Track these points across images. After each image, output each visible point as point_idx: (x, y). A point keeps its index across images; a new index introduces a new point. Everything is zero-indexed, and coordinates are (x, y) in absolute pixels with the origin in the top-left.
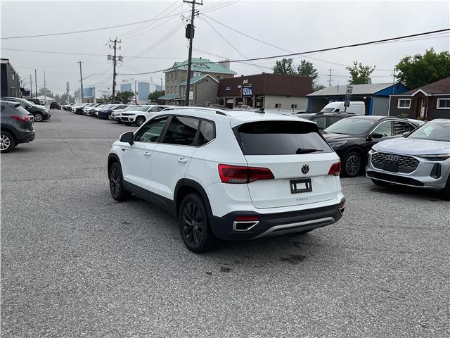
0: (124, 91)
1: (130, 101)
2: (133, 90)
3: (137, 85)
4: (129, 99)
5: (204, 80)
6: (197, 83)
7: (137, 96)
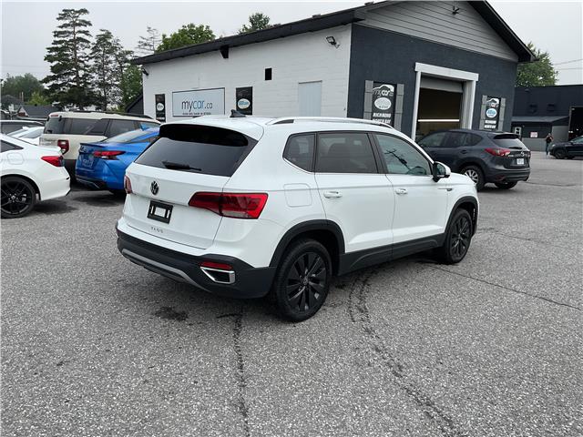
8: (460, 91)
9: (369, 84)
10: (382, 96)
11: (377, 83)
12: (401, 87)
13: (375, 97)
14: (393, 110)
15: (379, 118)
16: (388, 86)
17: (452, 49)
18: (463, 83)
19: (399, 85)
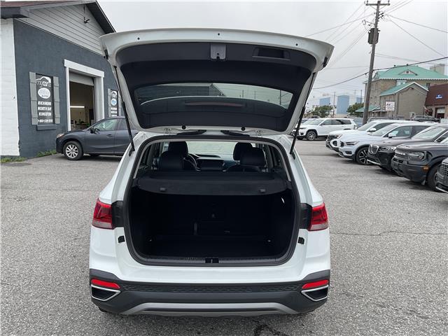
0: (322, 105)
1: (327, 115)
2: (332, 104)
3: (336, 98)
4: (327, 113)
5: (409, 88)
6: (400, 92)
7: (336, 110)
8: (92, 84)
9: (32, 75)
10: (44, 87)
11: (38, 75)
12: (56, 79)
13: (38, 87)
14: (52, 99)
15: (42, 106)
16: (47, 78)
17: (87, 51)
18: (93, 78)
19: (54, 77)
